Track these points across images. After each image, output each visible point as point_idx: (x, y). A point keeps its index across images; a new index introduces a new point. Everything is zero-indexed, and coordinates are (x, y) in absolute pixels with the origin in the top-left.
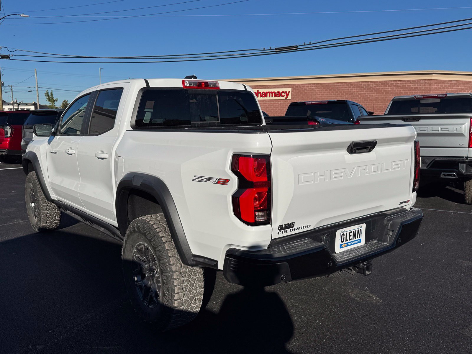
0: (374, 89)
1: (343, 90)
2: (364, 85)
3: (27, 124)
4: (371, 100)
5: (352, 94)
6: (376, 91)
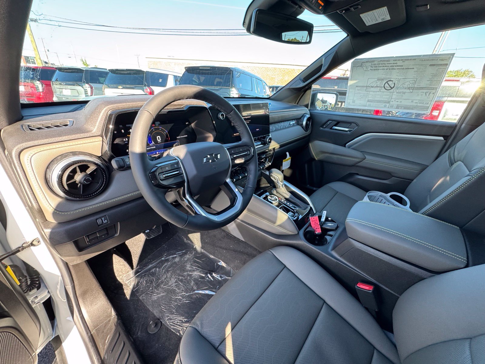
0: (287, 73)
1: (270, 72)
2: (282, 70)
3: (57, 80)
4: (285, 80)
5: (275, 75)
6: (288, 75)
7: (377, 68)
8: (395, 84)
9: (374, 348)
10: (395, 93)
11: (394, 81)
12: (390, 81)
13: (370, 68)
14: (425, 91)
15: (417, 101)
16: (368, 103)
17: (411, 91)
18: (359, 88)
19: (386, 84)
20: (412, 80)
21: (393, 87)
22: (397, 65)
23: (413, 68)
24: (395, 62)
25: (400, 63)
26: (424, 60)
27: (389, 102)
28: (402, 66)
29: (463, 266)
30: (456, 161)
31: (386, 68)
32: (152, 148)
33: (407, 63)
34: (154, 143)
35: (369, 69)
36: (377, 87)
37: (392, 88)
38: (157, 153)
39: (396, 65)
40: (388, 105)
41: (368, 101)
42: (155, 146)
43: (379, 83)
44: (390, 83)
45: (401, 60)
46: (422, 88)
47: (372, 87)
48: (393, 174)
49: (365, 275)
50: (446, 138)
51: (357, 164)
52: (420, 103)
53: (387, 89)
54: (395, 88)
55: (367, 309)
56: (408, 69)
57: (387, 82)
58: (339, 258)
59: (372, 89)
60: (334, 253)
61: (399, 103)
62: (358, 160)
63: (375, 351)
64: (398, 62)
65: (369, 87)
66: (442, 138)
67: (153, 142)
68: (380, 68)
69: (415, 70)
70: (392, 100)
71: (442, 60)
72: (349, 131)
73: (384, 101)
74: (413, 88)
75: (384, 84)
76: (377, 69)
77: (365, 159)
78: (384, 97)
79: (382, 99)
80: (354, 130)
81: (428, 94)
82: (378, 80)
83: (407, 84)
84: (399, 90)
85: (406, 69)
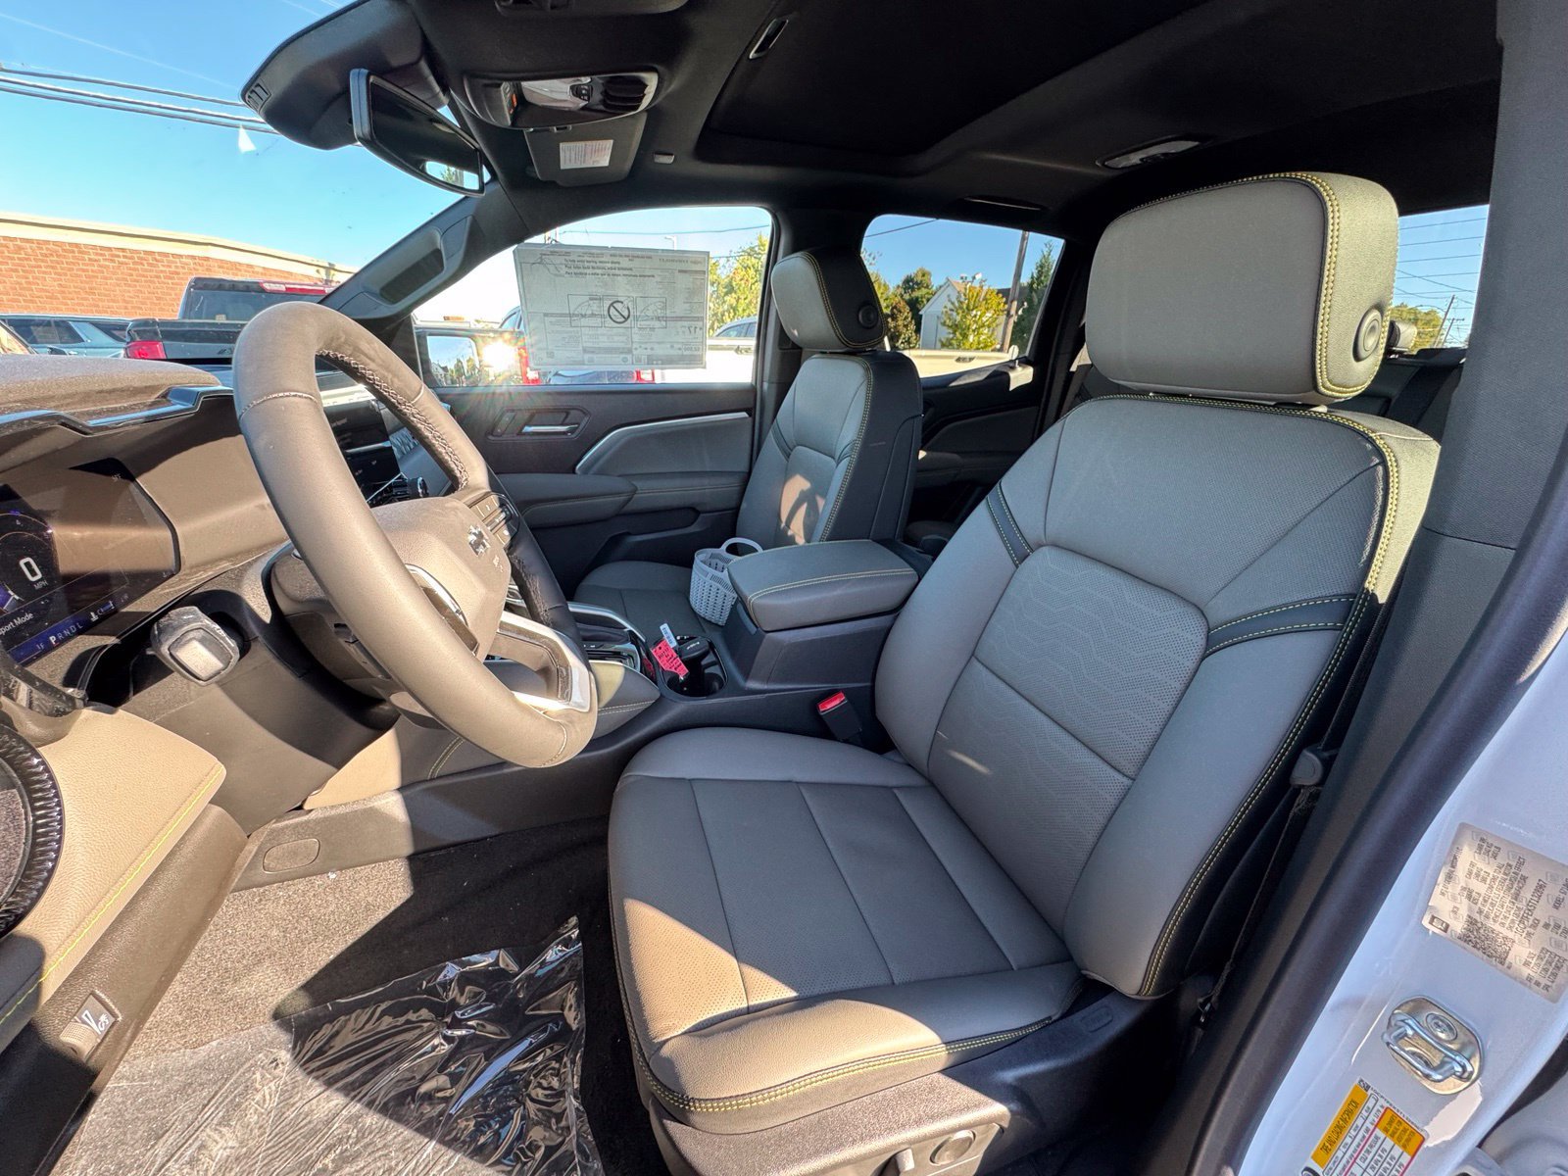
7: (582, 270)
8: (628, 309)
9: (892, 788)
10: (635, 330)
11: (625, 303)
12: (618, 301)
13: (564, 270)
14: (686, 324)
15: (680, 346)
16: (587, 357)
17: (664, 323)
18: (553, 319)
19: (612, 310)
20: (658, 300)
21: (629, 316)
22: (620, 266)
23: (653, 276)
24: (615, 259)
25: (625, 262)
26: (667, 260)
27: (630, 351)
28: (631, 269)
29: (917, 580)
30: (791, 447)
31: (599, 271)
32: (19, 621)
33: (637, 263)
34: (17, 598)
35: (563, 272)
36: (593, 315)
37: (626, 319)
38: (53, 639)
39: (617, 265)
40: (629, 357)
41: (585, 351)
42: (27, 611)
43: (595, 307)
44: (618, 306)
45: (626, 256)
46: (680, 319)
47: (584, 316)
48: (698, 508)
49: (817, 686)
50: (750, 411)
51: (624, 506)
52: (686, 349)
53: (618, 320)
54: (631, 318)
55: (846, 741)
56: (645, 276)
57: (612, 304)
58: (766, 687)
59: (584, 322)
60: (752, 685)
61: (649, 352)
62: (623, 498)
63: (896, 791)
64: (620, 259)
65: (577, 315)
66: (744, 414)
67: (10, 592)
68: (588, 271)
69: (659, 279)
70: (635, 346)
71: (695, 262)
72: (572, 431)
73: (619, 348)
74: (666, 319)
75: (606, 309)
76: (581, 274)
77: (635, 491)
78: (616, 338)
79: (615, 345)
80: (581, 428)
81: (692, 329)
82: (591, 299)
83: (652, 308)
84: (643, 323)
85: (640, 276)
